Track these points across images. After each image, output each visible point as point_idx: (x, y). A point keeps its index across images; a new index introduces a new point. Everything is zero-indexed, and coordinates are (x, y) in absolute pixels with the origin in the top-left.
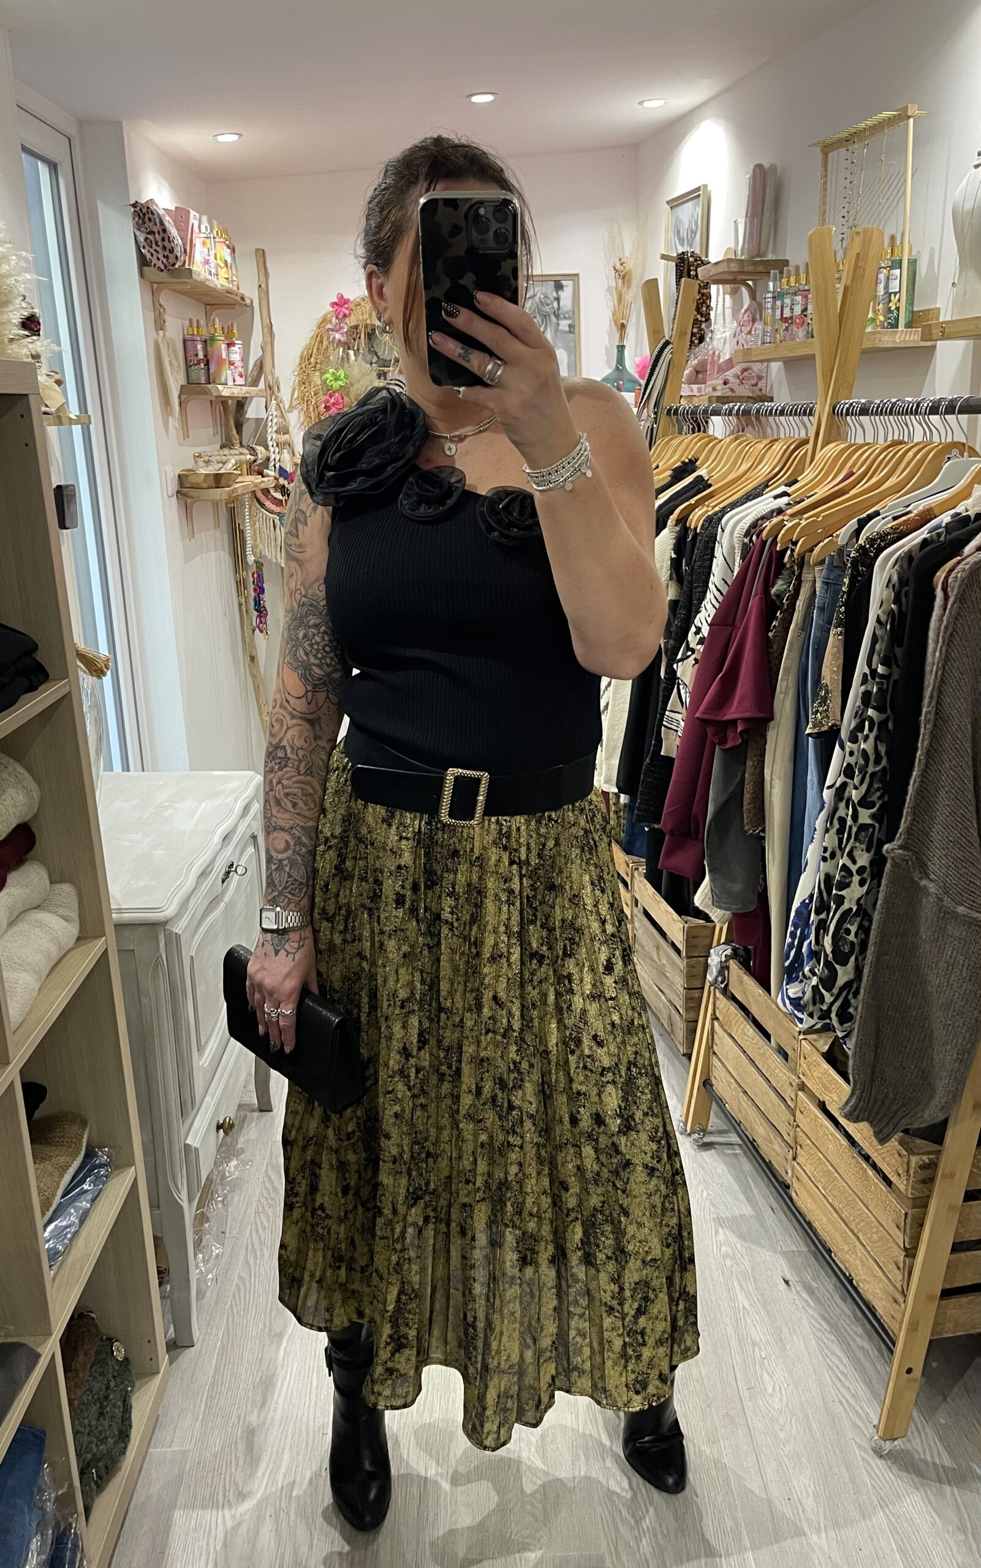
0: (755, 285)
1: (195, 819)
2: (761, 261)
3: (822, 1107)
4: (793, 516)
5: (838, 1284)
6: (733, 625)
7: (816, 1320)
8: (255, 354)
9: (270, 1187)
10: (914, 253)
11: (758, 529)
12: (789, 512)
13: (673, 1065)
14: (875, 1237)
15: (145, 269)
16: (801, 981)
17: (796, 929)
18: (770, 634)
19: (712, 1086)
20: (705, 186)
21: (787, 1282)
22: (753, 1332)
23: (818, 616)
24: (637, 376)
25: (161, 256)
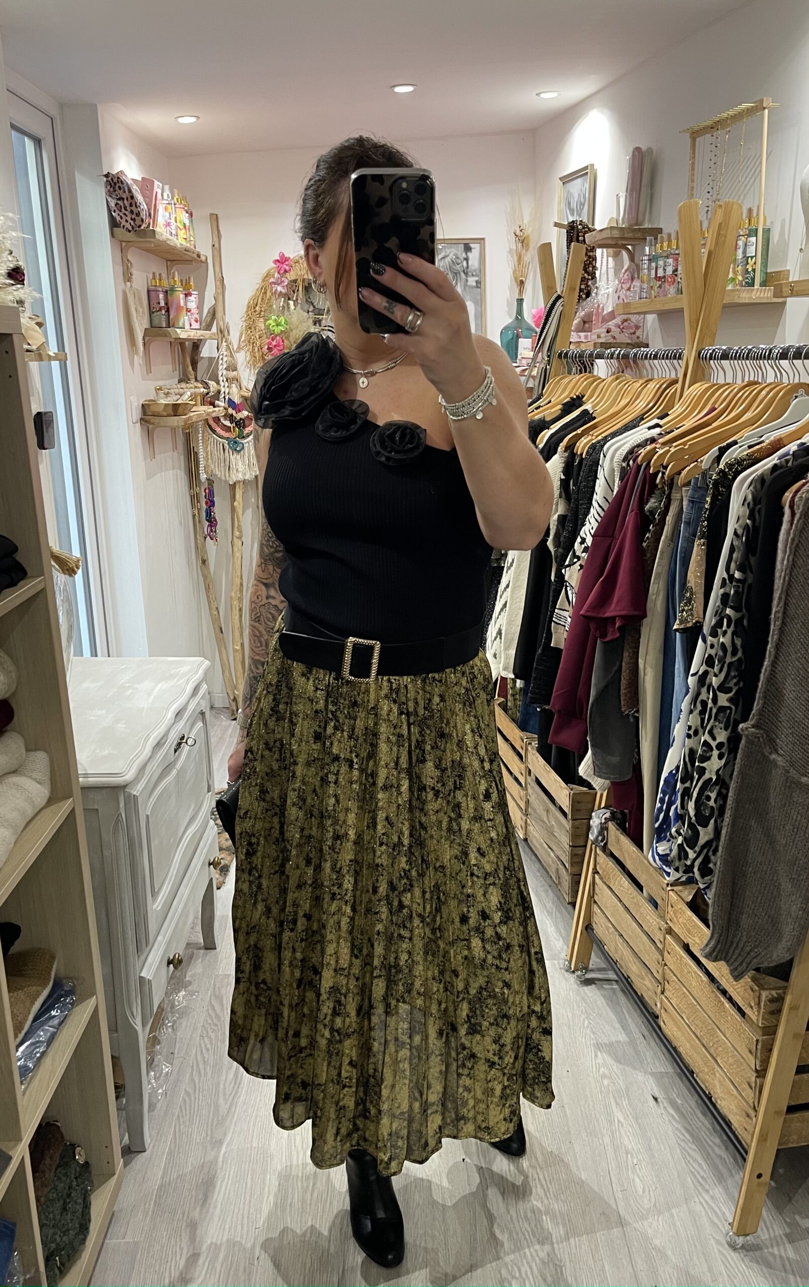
0: (634, 249)
1: (152, 697)
2: (639, 229)
3: (687, 948)
4: (664, 444)
5: (700, 1101)
6: (613, 536)
7: (680, 1132)
8: (209, 303)
9: (213, 1015)
10: (768, 223)
11: (634, 455)
12: (661, 441)
13: (561, 913)
14: (731, 1060)
15: (115, 229)
16: (669, 841)
17: (664, 796)
18: (644, 544)
19: (593, 930)
20: (592, 165)
21: (656, 1099)
22: (626, 1142)
23: (685, 529)
24: (533, 325)
25: (129, 219)
